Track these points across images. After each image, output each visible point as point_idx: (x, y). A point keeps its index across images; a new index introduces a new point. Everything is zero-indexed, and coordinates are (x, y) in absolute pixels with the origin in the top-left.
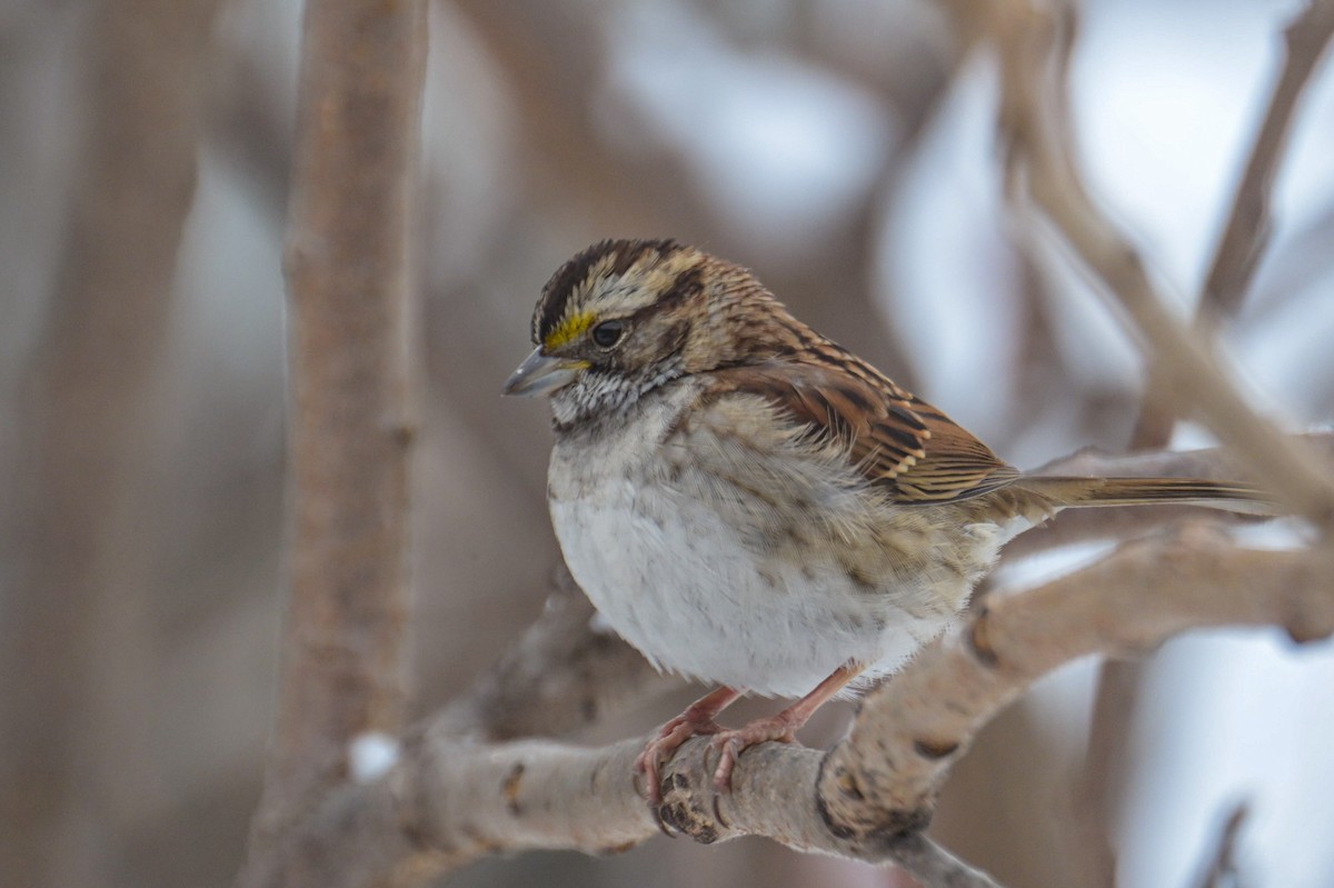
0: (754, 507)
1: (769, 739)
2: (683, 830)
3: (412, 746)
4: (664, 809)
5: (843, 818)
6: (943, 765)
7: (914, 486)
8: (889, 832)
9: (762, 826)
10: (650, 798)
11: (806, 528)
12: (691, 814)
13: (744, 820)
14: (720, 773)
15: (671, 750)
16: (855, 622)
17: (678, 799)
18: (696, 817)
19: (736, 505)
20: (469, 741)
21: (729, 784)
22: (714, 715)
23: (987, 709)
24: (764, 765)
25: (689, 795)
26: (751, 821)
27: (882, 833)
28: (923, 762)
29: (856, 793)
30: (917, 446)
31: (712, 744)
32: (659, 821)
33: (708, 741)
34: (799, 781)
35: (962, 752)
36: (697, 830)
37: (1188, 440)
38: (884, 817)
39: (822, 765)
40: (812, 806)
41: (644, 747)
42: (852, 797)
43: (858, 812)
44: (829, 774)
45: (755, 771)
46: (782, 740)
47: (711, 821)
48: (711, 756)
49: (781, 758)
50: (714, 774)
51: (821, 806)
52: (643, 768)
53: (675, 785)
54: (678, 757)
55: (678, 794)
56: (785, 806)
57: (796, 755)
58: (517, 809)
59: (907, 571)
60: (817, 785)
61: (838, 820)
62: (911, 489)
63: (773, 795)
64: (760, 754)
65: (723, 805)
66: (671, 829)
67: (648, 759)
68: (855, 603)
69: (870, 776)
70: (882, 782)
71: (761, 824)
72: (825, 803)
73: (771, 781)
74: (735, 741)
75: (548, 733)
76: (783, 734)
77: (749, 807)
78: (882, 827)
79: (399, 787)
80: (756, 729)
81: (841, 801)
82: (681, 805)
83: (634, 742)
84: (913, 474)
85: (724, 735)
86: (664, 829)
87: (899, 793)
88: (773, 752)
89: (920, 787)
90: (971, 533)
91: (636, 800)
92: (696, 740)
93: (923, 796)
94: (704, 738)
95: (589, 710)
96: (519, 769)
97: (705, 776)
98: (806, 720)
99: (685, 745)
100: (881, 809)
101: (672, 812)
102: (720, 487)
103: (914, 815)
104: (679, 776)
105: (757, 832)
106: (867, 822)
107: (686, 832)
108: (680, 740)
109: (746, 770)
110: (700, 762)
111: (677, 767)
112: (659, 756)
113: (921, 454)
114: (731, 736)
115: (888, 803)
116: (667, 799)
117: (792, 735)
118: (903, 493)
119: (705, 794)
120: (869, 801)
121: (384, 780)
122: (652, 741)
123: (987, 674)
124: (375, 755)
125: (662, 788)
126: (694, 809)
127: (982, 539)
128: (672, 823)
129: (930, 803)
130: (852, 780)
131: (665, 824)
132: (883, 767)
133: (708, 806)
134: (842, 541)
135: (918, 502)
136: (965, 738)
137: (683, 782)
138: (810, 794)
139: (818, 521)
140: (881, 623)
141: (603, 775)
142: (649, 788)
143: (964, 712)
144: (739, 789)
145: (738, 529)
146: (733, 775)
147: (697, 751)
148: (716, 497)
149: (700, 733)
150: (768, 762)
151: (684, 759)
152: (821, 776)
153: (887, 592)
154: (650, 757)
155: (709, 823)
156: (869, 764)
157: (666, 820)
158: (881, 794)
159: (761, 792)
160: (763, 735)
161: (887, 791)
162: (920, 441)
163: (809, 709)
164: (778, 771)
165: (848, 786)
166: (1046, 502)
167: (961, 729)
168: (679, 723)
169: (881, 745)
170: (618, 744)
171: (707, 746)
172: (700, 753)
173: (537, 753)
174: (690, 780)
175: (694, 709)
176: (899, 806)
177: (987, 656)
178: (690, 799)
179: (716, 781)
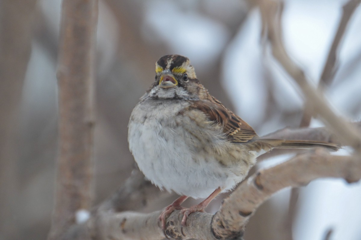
0: (195, 141)
1: (197, 211)
2: (172, 237)
3: (94, 213)
4: (167, 231)
5: (219, 234)
6: (247, 218)
7: (238, 138)
8: (232, 238)
9: (195, 236)
10: (162, 228)
11: (208, 148)
12: (174, 232)
13: (190, 234)
14: (183, 221)
15: (169, 214)
16: (220, 176)
17: (171, 228)
18: (176, 233)
19: (190, 139)
20: (110, 212)
21: (186, 224)
22: (181, 204)
23: (260, 202)
24: (196, 218)
25: (174, 227)
26: (192, 234)
27: (230, 238)
28: (242, 217)
29: (222, 226)
30: (238, 127)
31: (180, 212)
32: (165, 235)
33: (179, 212)
34: (206, 223)
35: (253, 214)
36: (176, 237)
37: (315, 124)
38: (230, 233)
39: (212, 218)
40: (210, 230)
41: (161, 213)
42: (221, 228)
43: (223, 232)
44: (215, 221)
45: (193, 220)
46: (201, 211)
47: (180, 234)
48: (180, 216)
49: (200, 216)
50: (181, 221)
51: (212, 230)
52: (161, 219)
53: (170, 224)
54: (171, 216)
55: (171, 227)
56: (202, 230)
57: (205, 216)
58: (124, 231)
59: (235, 162)
60: (211, 224)
61: (217, 234)
62: (237, 139)
63: (198, 227)
64: (195, 215)
65: (184, 230)
66: (169, 237)
67: (162, 217)
68: (221, 170)
69: (226, 221)
70: (230, 223)
71: (195, 235)
72: (213, 229)
73: (198, 223)
74: (187, 211)
75: (133, 209)
76: (201, 209)
77: (191, 231)
78: (230, 236)
79: (90, 225)
80: (193, 208)
81: (218, 229)
82: (172, 230)
83: (158, 212)
84: (238, 134)
85: (184, 210)
86: (167, 237)
87: (235, 226)
88: (198, 215)
89: (241, 224)
90: (250, 153)
91: (159, 229)
92: (176, 211)
93: (241, 227)
94: (178, 211)
95: (144, 202)
96: (125, 220)
97: (179, 222)
98: (207, 205)
99: (173, 213)
100: (230, 231)
101: (169, 232)
102: (187, 134)
103: (239, 233)
104: (171, 222)
105: (194, 238)
106: (226, 234)
107: (173, 238)
108: (171, 211)
109: (190, 220)
110: (177, 218)
111: (170, 219)
112: (165, 216)
113: (239, 129)
114: (186, 210)
115: (232, 229)
116: (168, 228)
117: (203, 210)
118: (235, 140)
119: (179, 227)
120: (226, 229)
121: (86, 222)
122: (163, 212)
123: (260, 192)
124: (83, 216)
125: (166, 225)
126: (176, 231)
127: (253, 155)
128: (169, 235)
129: (243, 229)
130: (221, 223)
131: (167, 235)
132: (230, 219)
133: (180, 230)
134: (218, 154)
135: (238, 142)
136: (254, 211)
137: (172, 223)
138: (209, 227)
139: (212, 147)
140: (227, 176)
141: (149, 222)
142: (162, 225)
143: (253, 203)
144: (188, 225)
145: (189, 146)
146: (187, 221)
147: (176, 215)
148: (185, 136)
149: (177, 209)
150: (197, 218)
151: (172, 217)
152: (212, 221)
153: (230, 168)
154: (163, 216)
155: (180, 235)
156: (226, 218)
157: (167, 234)
158: (229, 227)
159: (194, 226)
160: (195, 210)
161: (231, 226)
162: (239, 125)
163: (208, 202)
164: (200, 220)
165: (220, 224)
166: (270, 146)
167: (252, 208)
168: (171, 206)
169: (230, 212)
170: (153, 213)
171: (179, 213)
172: (177, 215)
173: (130, 215)
174: (174, 223)
175: (175, 202)
176: (235, 230)
177: (260, 187)
178: (174, 228)
179: (182, 223)
